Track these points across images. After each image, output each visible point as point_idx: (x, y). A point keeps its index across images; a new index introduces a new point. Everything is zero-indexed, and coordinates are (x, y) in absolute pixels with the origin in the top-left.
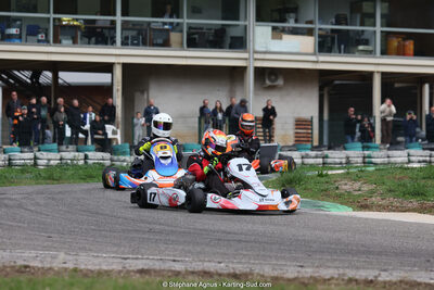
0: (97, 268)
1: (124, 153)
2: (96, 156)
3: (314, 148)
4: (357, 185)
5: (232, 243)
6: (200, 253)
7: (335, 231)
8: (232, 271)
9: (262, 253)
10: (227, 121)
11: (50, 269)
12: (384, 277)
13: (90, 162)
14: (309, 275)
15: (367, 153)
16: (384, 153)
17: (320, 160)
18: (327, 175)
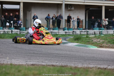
0: (18, 64)
1: (23, 30)
2: (15, 31)
3: (83, 29)
4: (99, 40)
5: (60, 57)
6: (50, 60)
7: (92, 54)
8: (61, 65)
9: (70, 60)
10: (56, 21)
11: (3, 64)
12: (109, 67)
13: (13, 33)
14: (86, 67)
15: (101, 31)
16: (106, 31)
17: (86, 33)
18: (89, 37)
